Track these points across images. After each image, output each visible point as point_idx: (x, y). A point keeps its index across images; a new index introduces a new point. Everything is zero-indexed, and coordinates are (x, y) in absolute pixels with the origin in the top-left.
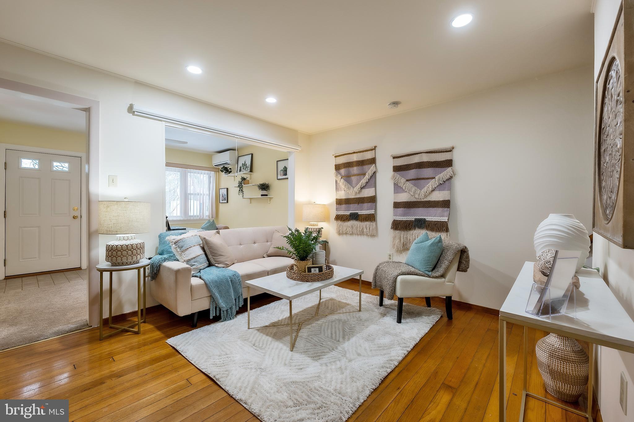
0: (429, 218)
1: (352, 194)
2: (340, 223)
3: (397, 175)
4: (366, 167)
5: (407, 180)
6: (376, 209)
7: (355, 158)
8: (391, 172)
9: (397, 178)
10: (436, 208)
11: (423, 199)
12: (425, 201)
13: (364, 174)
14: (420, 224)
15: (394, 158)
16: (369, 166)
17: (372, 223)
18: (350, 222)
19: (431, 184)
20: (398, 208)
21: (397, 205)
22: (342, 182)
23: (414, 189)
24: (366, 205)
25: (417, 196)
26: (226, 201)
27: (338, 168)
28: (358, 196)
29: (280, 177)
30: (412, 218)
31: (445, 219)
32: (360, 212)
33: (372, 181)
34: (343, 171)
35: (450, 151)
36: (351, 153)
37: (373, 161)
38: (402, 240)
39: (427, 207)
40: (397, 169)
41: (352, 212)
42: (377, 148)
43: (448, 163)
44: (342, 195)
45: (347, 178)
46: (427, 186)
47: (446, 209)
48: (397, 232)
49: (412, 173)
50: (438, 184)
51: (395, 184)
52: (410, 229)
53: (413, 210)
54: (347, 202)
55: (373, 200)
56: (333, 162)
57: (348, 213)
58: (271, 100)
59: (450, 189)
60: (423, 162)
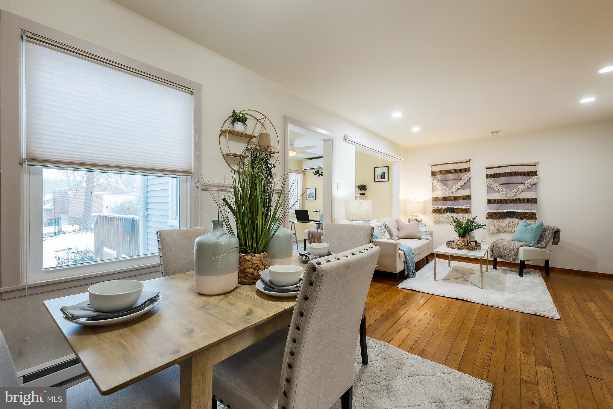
0: (517, 211)
1: (448, 193)
2: (436, 215)
3: (490, 181)
4: (461, 175)
5: (499, 184)
6: (471, 205)
7: (451, 167)
8: (484, 178)
9: (491, 183)
10: (524, 204)
11: (513, 197)
12: (515, 199)
13: (461, 179)
14: (511, 214)
15: (487, 168)
16: (464, 173)
17: (468, 215)
18: (446, 214)
19: (521, 187)
20: (492, 204)
21: (490, 202)
22: (439, 185)
23: (506, 190)
24: (461, 202)
25: (508, 195)
26: (314, 199)
27: (434, 174)
28: (454, 195)
29: (376, 180)
30: (504, 211)
31: (533, 211)
32: (456, 207)
33: (467, 184)
34: (439, 177)
35: (536, 165)
36: (447, 164)
37: (468, 170)
38: (496, 226)
39: (517, 203)
40: (489, 176)
41: (448, 207)
42: (471, 161)
43: (535, 173)
44: (439, 194)
45: (444, 182)
46: (517, 188)
47: (534, 204)
48: (492, 220)
49: (504, 180)
50: (527, 187)
51: (488, 186)
52: (502, 218)
53: (504, 205)
54: (444, 199)
55: (468, 198)
56: (430, 169)
57: (445, 207)
58: (416, 129)
59: (536, 191)
60: (513, 172)
